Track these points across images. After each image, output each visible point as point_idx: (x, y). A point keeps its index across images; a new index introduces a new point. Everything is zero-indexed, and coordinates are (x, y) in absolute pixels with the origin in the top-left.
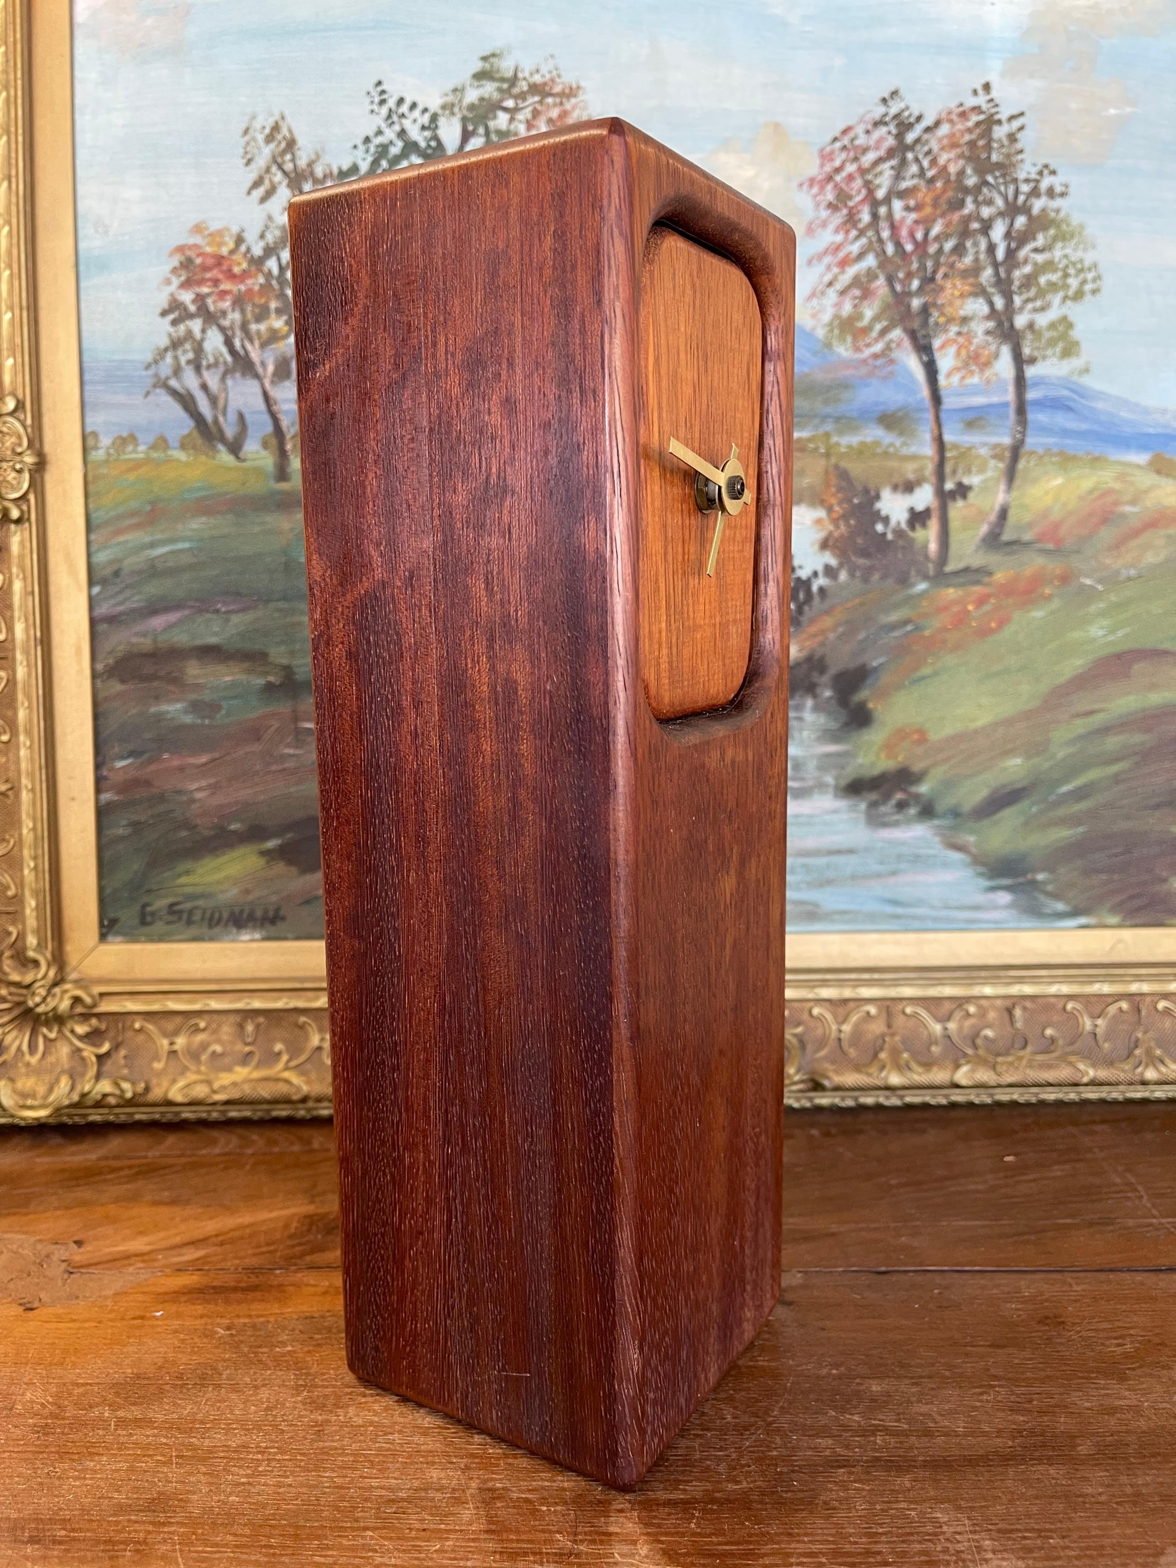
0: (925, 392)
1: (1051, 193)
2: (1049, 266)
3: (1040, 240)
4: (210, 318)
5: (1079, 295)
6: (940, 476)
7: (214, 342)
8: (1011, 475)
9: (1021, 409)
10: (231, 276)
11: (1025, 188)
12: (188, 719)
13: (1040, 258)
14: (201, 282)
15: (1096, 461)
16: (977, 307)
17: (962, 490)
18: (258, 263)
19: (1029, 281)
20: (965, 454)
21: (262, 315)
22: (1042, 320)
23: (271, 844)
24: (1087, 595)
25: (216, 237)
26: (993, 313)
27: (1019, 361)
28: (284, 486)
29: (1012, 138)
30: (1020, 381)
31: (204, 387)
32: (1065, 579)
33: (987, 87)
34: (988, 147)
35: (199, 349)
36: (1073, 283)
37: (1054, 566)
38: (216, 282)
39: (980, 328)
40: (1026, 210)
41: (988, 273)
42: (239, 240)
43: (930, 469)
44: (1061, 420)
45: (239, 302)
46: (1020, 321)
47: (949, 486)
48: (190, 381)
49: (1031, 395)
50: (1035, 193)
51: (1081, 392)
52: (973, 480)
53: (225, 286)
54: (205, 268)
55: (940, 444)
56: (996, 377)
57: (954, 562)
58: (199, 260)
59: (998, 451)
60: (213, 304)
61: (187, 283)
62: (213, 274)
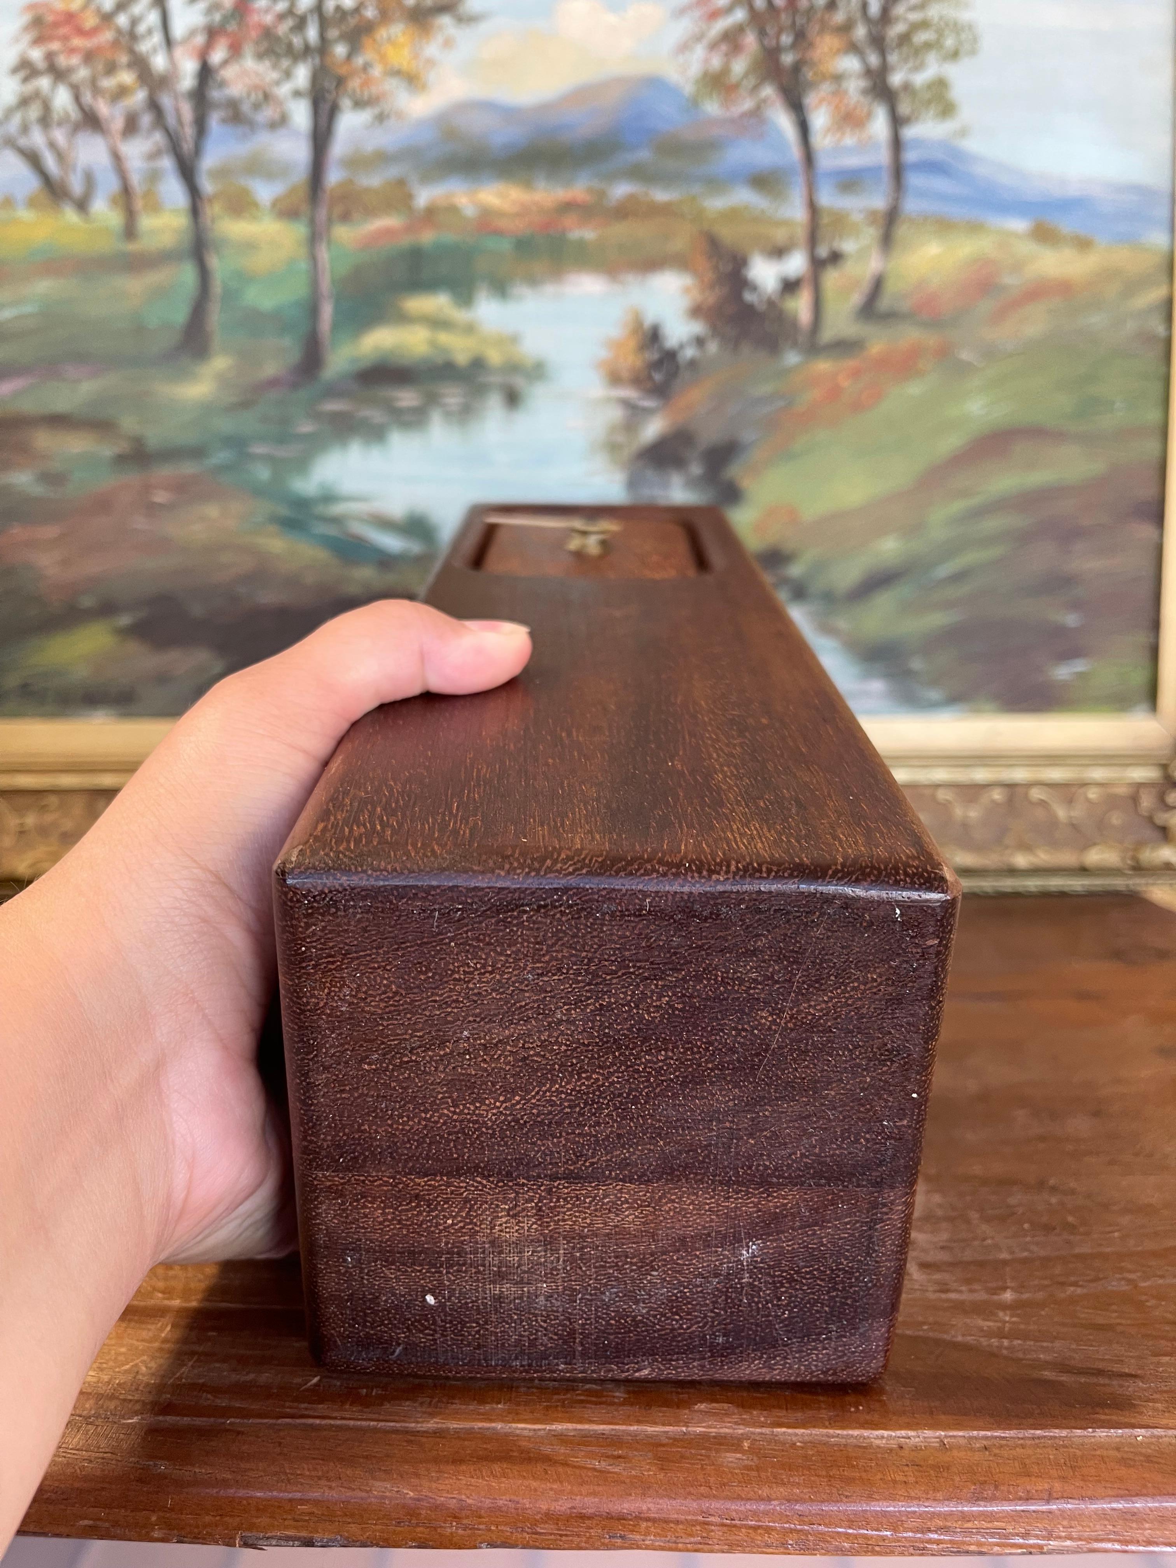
0: (797, 153)
2: (924, 25)
4: (58, 74)
5: (955, 55)
6: (813, 239)
7: (62, 99)
8: (887, 241)
9: (898, 171)
10: (81, 32)
12: (38, 490)
13: (914, 17)
14: (51, 39)
15: (975, 228)
16: (850, 64)
17: (836, 257)
18: (107, 18)
19: (905, 39)
20: (840, 220)
21: (111, 69)
22: (919, 79)
23: (125, 620)
24: (964, 370)
26: (868, 72)
27: (897, 122)
28: (132, 247)
30: (897, 144)
31: (52, 145)
32: (944, 353)
35: (47, 107)
36: (949, 42)
37: (930, 339)
38: (65, 39)
39: (855, 87)
41: (860, 32)
43: (801, 233)
44: (939, 184)
45: (89, 57)
46: (896, 79)
47: (823, 252)
48: (37, 139)
49: (909, 156)
51: (959, 155)
52: (848, 246)
53: (76, 42)
54: (56, 25)
55: (813, 208)
56: (870, 138)
57: (828, 334)
58: (50, 18)
59: (872, 216)
60: (62, 61)
61: (38, 41)
62: (63, 31)
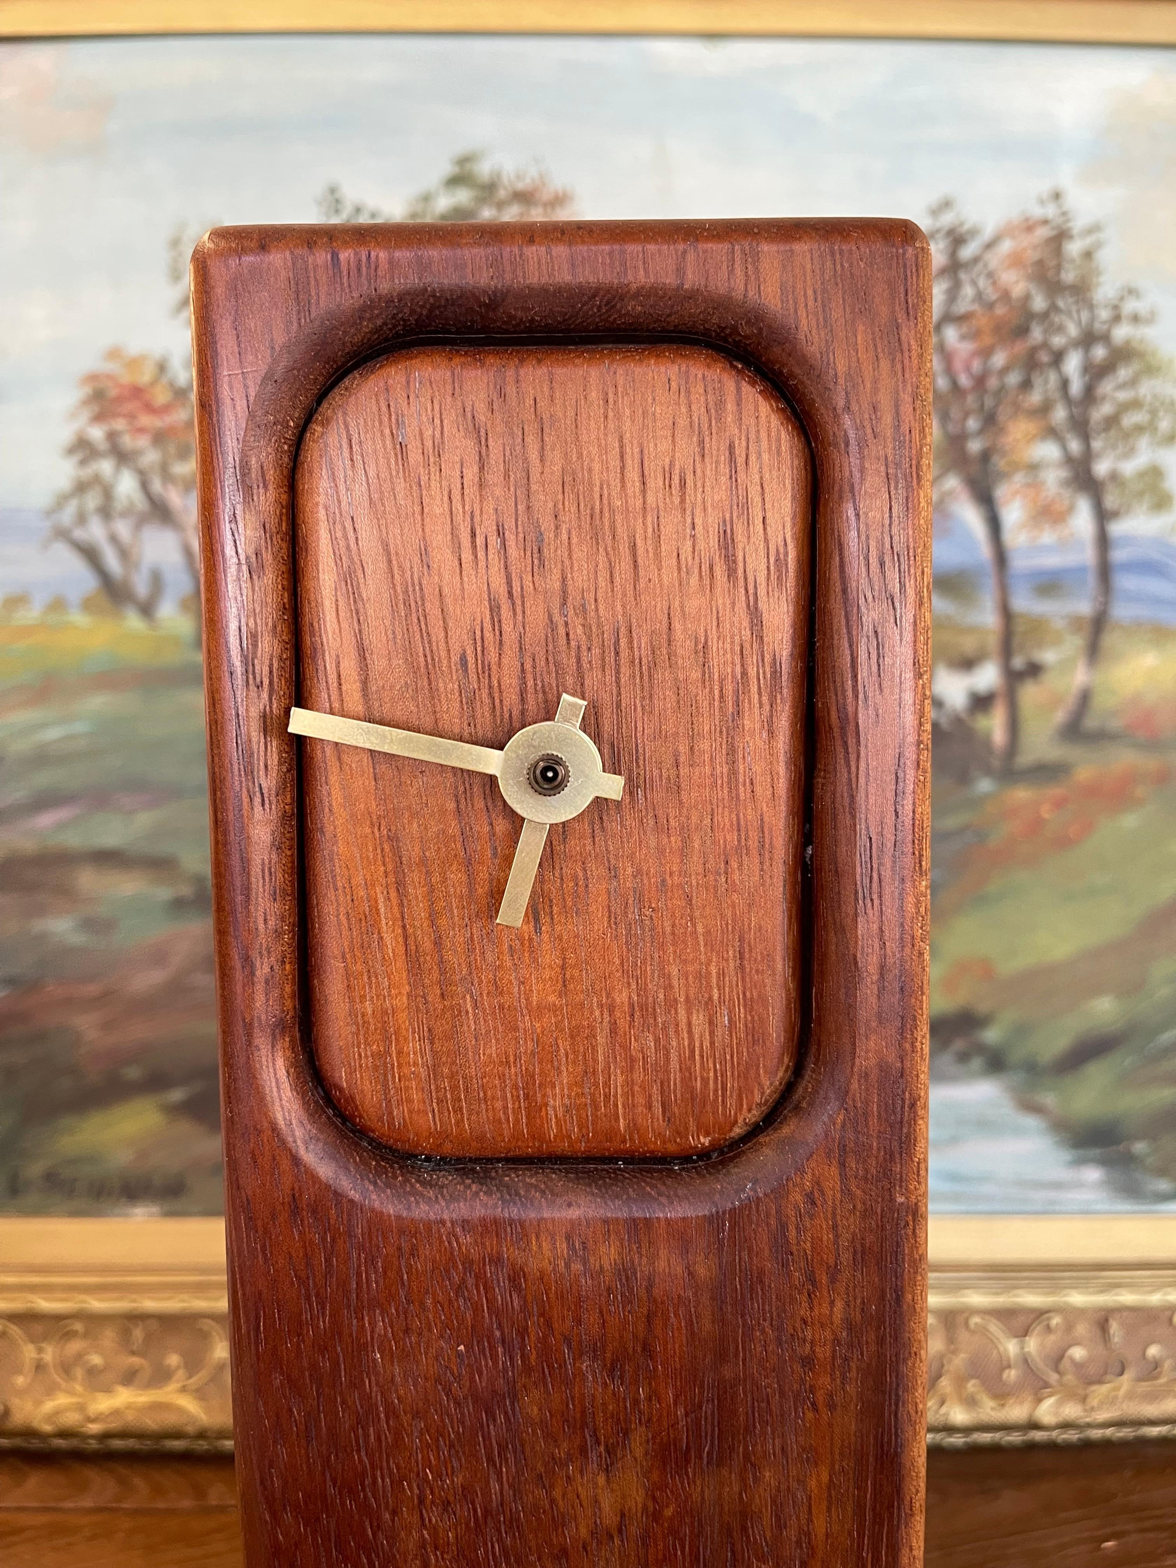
0: (985, 551)
1: (1136, 319)
2: (1135, 404)
3: (1124, 373)
4: (123, 457)
5: (1171, 439)
6: (1007, 649)
7: (126, 486)
8: (1094, 651)
9: (1105, 572)
10: (150, 409)
11: (1104, 314)
12: (79, 940)
13: (1123, 396)
14: (115, 415)
16: (1048, 451)
17: (1034, 670)
18: (182, 394)
19: (1112, 421)
20: (1039, 627)
21: (185, 452)
22: (1129, 468)
25: (134, 363)
26: (1069, 460)
27: (1103, 516)
29: (1088, 255)
30: (1104, 541)
31: (114, 539)
32: (1161, 778)
33: (1057, 196)
34: (1059, 267)
35: (108, 495)
36: (1165, 424)
37: (1148, 762)
38: (131, 416)
39: (1053, 477)
40: (1105, 338)
41: (1060, 414)
42: (162, 367)
43: (993, 642)
44: (1154, 586)
45: (159, 438)
46: (1101, 468)
47: (1018, 662)
48: (97, 532)
49: (1118, 555)
50: (1117, 319)
52: (1049, 657)
53: (146, 420)
54: (120, 399)
55: (1007, 614)
56: (1072, 535)
57: (1026, 758)
58: (113, 393)
59: (1076, 623)
60: (127, 441)
61: (99, 418)
62: (129, 407)
